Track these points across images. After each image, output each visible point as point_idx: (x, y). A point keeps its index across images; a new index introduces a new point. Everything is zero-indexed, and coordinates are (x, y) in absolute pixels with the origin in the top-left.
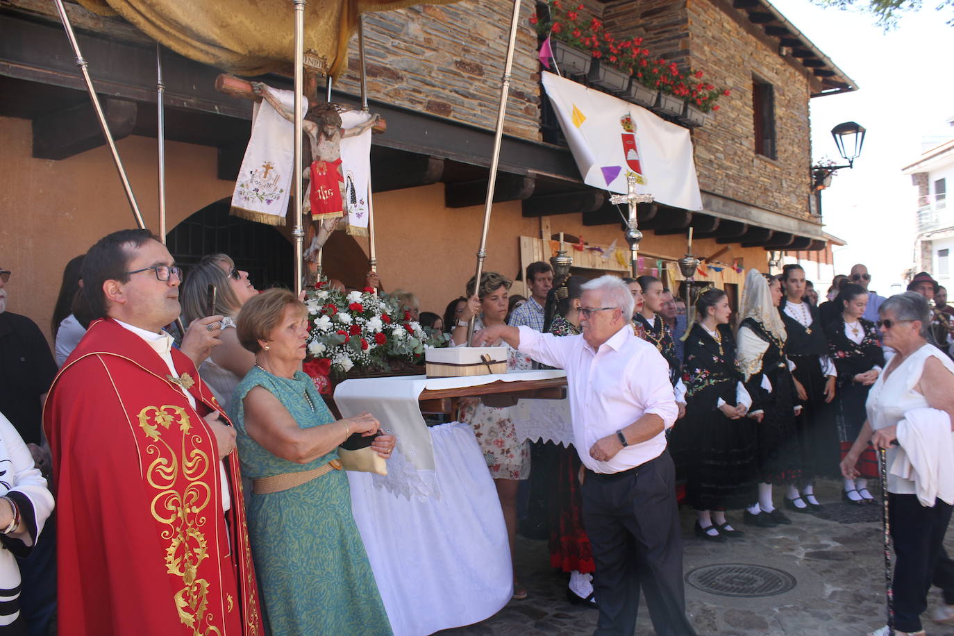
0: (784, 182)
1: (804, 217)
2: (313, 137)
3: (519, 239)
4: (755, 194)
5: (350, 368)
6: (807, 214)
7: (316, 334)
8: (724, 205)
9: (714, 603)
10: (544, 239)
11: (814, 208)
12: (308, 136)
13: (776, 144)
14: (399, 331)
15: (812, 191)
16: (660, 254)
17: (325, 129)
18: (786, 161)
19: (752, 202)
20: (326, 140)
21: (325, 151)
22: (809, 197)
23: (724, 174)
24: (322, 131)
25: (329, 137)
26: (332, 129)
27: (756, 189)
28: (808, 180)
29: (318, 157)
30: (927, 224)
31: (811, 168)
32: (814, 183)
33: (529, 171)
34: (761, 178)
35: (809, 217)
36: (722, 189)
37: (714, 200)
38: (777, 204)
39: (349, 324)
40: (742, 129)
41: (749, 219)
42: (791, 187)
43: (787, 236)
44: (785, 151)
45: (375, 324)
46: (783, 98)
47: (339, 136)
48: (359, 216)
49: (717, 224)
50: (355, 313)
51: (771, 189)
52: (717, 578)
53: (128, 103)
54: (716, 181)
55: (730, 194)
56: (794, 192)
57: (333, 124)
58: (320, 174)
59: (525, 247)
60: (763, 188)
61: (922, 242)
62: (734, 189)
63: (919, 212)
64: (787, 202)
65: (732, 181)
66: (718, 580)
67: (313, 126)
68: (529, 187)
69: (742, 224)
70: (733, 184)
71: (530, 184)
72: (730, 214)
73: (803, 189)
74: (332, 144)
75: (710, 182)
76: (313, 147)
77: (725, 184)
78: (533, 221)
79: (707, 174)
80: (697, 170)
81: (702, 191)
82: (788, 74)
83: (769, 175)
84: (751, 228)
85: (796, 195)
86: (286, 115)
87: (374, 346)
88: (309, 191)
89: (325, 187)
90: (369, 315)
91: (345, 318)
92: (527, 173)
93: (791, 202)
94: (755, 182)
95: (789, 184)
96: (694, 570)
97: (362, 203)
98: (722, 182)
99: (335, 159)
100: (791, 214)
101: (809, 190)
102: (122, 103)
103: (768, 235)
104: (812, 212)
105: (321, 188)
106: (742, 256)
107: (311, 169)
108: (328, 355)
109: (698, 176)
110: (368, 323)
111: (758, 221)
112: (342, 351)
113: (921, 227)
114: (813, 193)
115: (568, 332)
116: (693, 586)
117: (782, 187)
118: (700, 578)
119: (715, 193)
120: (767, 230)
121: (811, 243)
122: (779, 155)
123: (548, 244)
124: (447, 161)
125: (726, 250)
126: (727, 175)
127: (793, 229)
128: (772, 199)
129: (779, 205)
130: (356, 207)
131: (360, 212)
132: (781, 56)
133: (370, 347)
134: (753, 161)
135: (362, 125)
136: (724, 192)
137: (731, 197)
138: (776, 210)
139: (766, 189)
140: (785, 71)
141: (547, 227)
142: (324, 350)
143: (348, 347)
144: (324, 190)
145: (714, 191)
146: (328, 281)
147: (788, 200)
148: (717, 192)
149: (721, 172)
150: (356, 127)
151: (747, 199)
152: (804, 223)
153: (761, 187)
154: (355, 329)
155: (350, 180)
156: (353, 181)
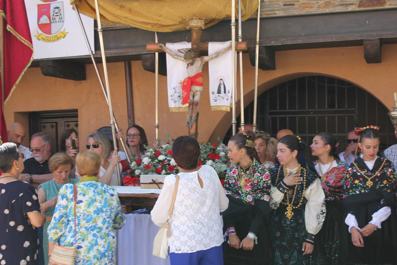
25: (191, 64)
47: (200, 62)
53: (150, 55)
58: (185, 84)
97: (229, 92)
102: (148, 56)
130: (226, 95)
131: (228, 97)
135: (220, 51)
142: (140, 172)
144: (184, 92)
155: (223, 81)
156: (224, 81)
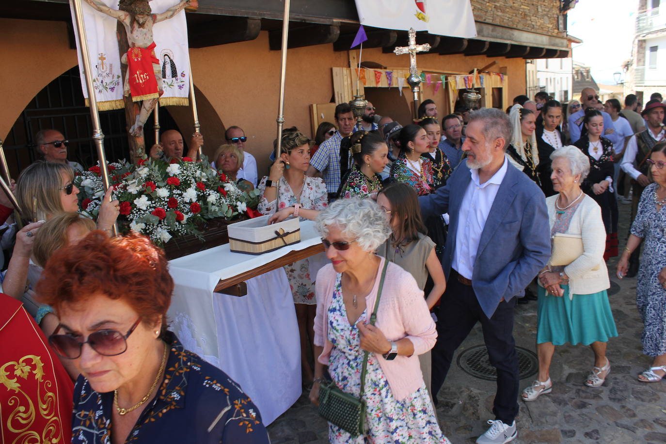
0: (539, 7)
1: (554, 34)
2: (127, 25)
3: (331, 70)
4: (517, 19)
5: (169, 239)
6: (556, 31)
7: (137, 213)
8: (493, 31)
9: (479, 389)
10: (351, 68)
11: (561, 26)
12: (123, 25)
14: (213, 197)
15: (560, 12)
16: (444, 70)
17: (136, 18)
19: (515, 26)
20: (139, 28)
21: (138, 38)
22: (558, 18)
23: (493, 6)
24: (134, 20)
25: (141, 25)
26: (142, 18)
27: (518, 15)
28: (558, 4)
29: (133, 44)
30: (643, 27)
32: (562, 6)
33: (335, 20)
34: (522, 7)
35: (557, 33)
36: (491, 18)
37: (485, 27)
38: (533, 25)
39: (166, 200)
41: (512, 40)
42: (545, 11)
43: (541, 49)
45: (191, 194)
47: (152, 22)
48: (180, 87)
49: (487, 46)
50: (173, 187)
51: (529, 14)
52: (482, 359)
54: (486, 12)
55: (497, 22)
56: (547, 15)
57: (142, 13)
58: (136, 60)
59: (337, 75)
61: (639, 41)
62: (501, 17)
63: (638, 18)
64: (541, 23)
65: (499, 11)
66: (483, 361)
67: (126, 16)
68: (335, 33)
69: (506, 44)
70: (500, 14)
71: (335, 31)
72: (497, 38)
73: (554, 12)
74: (145, 30)
75: (482, 14)
76: (129, 34)
77: (493, 14)
78: (343, 54)
79: (479, 7)
80: (472, 5)
81: (476, 22)
83: (528, 4)
84: (512, 45)
85: (548, 17)
86: (98, 8)
87: (190, 215)
88: (127, 77)
89: (141, 71)
90: (186, 185)
91: (163, 192)
92: (333, 21)
93: (544, 23)
94: (517, 10)
95: (543, 8)
96: (464, 352)
97: (183, 75)
98: (492, 13)
99: (149, 44)
100: (545, 33)
101: (558, 12)
103: (526, 50)
104: (560, 30)
105: (138, 72)
106: (506, 66)
107: (127, 55)
108: (148, 231)
109: (473, 10)
110: (185, 194)
111: (518, 40)
112: (161, 225)
113: (639, 29)
114: (561, 14)
115: (362, 183)
116: (463, 369)
117: (538, 12)
118: (468, 360)
119: (485, 22)
120: (526, 47)
121: (558, 53)
123: (354, 70)
124: (263, 20)
125: (494, 63)
126: (496, 7)
127: (545, 43)
128: (529, 22)
129: (535, 26)
130: (177, 80)
131: (181, 84)
133: (186, 217)
135: (175, 8)
136: (493, 20)
137: (499, 24)
138: (533, 30)
139: (525, 15)
141: (354, 58)
142: (144, 228)
143: (165, 221)
144: (140, 74)
145: (485, 20)
146: (148, 158)
147: (542, 22)
148: (487, 21)
149: (491, 5)
150: (168, 10)
151: (510, 24)
152: (554, 38)
153: (522, 13)
154: (172, 202)
155: (170, 58)
156: (172, 58)
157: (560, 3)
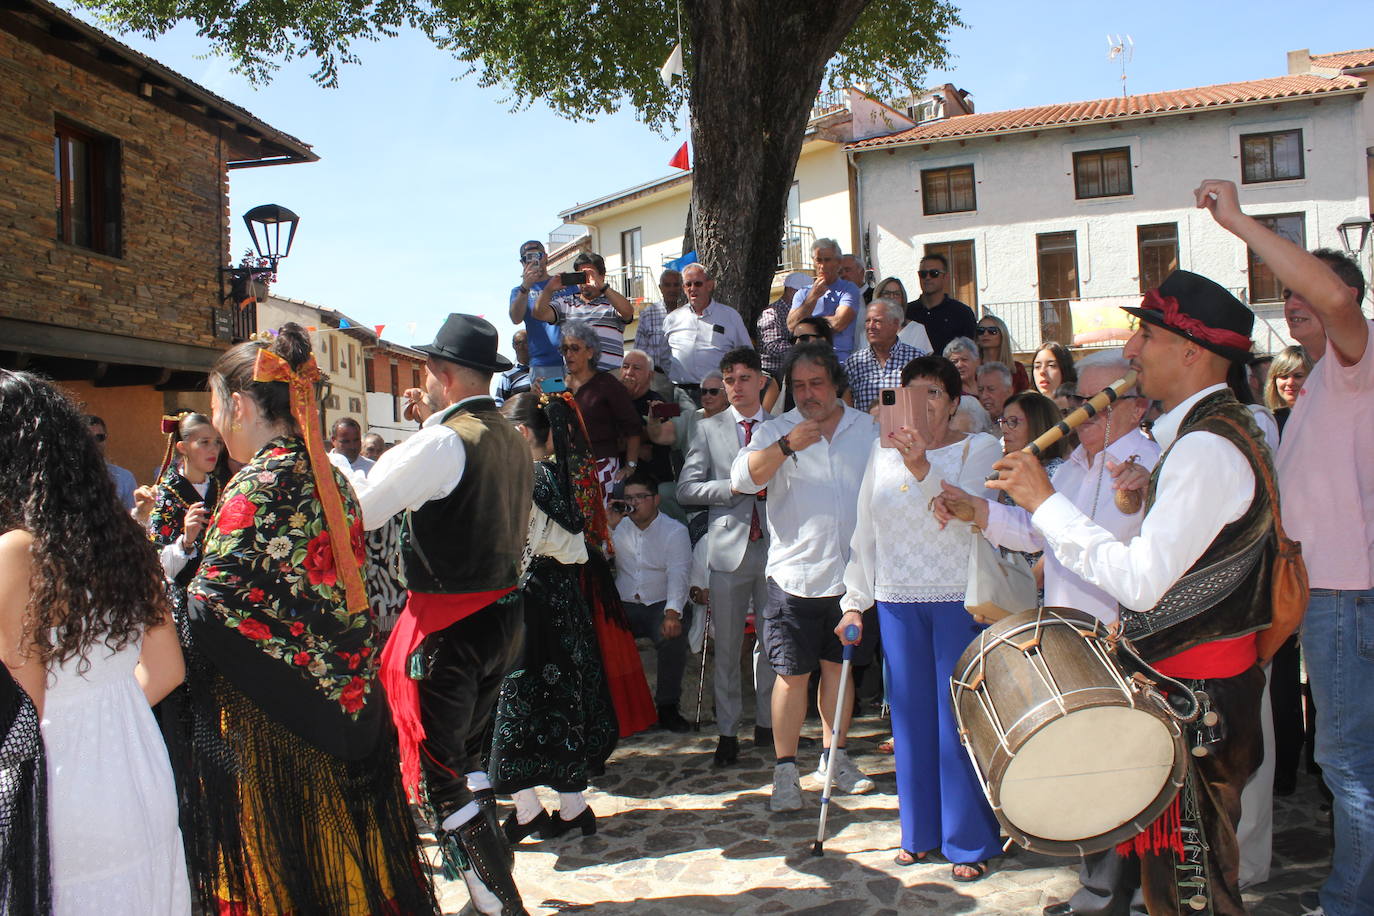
0: (141, 288)
1: (200, 343)
4: (52, 305)
6: (207, 338)
11: (229, 329)
13: (124, 231)
15: (222, 302)
18: (153, 257)
19: (44, 319)
22: (212, 313)
27: (57, 298)
28: (216, 288)
31: (222, 269)
32: (231, 292)
34: (73, 282)
35: (214, 343)
38: (121, 321)
40: (16, 203)
42: (163, 296)
44: (148, 242)
46: (151, 162)
51: (101, 299)
56: (171, 305)
60: (76, 297)
64: (148, 319)
73: (200, 300)
82: (165, 127)
83: (96, 278)
85: (177, 309)
94: (54, 288)
95: (157, 292)
100: (162, 338)
101: (215, 303)
103: (95, 369)
117: (137, 297)
120: (96, 363)
122: (129, 249)
127: (173, 359)
128: (105, 315)
132: (145, 98)
134: (48, 254)
138: (117, 331)
139: (86, 299)
140: (156, 121)
147: (155, 317)
153: (71, 296)
157: (221, 284)
